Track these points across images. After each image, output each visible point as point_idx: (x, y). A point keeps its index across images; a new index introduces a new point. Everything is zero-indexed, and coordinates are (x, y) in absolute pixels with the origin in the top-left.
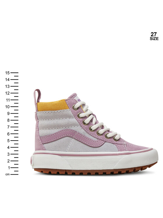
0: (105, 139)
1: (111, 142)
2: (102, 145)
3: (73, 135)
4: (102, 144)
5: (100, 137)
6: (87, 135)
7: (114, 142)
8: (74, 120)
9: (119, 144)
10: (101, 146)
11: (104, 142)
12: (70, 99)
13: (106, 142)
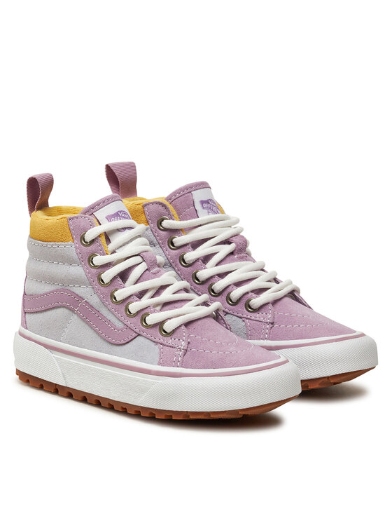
0: (139, 328)
1: (150, 338)
2: (128, 340)
3: (74, 304)
4: (131, 338)
5: (129, 322)
6: (104, 312)
7: (157, 340)
8: (78, 271)
9: (167, 346)
10: (128, 342)
11: (134, 335)
12: (82, 215)
13: (139, 335)
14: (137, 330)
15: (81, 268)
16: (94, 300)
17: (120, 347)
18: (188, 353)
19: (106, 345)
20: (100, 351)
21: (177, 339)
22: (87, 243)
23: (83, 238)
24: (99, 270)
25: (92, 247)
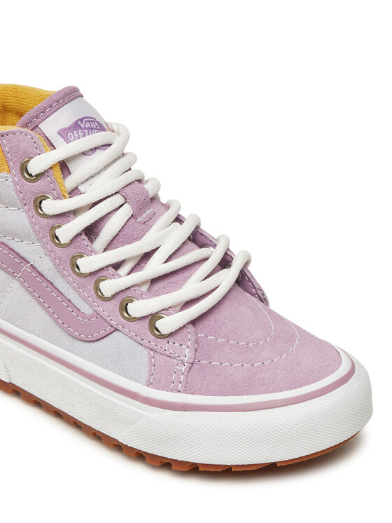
0: (116, 319)
1: (135, 338)
2: (99, 336)
3: (14, 267)
4: (103, 333)
5: (101, 307)
6: (60, 283)
7: (146, 342)
8: (19, 218)
9: (162, 354)
10: (99, 339)
11: (109, 329)
12: (21, 129)
13: (117, 330)
14: (113, 323)
15: (24, 215)
16: (45, 265)
17: (87, 344)
18: (195, 367)
19: (64, 337)
20: (57, 345)
21: (177, 344)
22: (31, 175)
23: (24, 169)
24: (52, 221)
25: (40, 184)
